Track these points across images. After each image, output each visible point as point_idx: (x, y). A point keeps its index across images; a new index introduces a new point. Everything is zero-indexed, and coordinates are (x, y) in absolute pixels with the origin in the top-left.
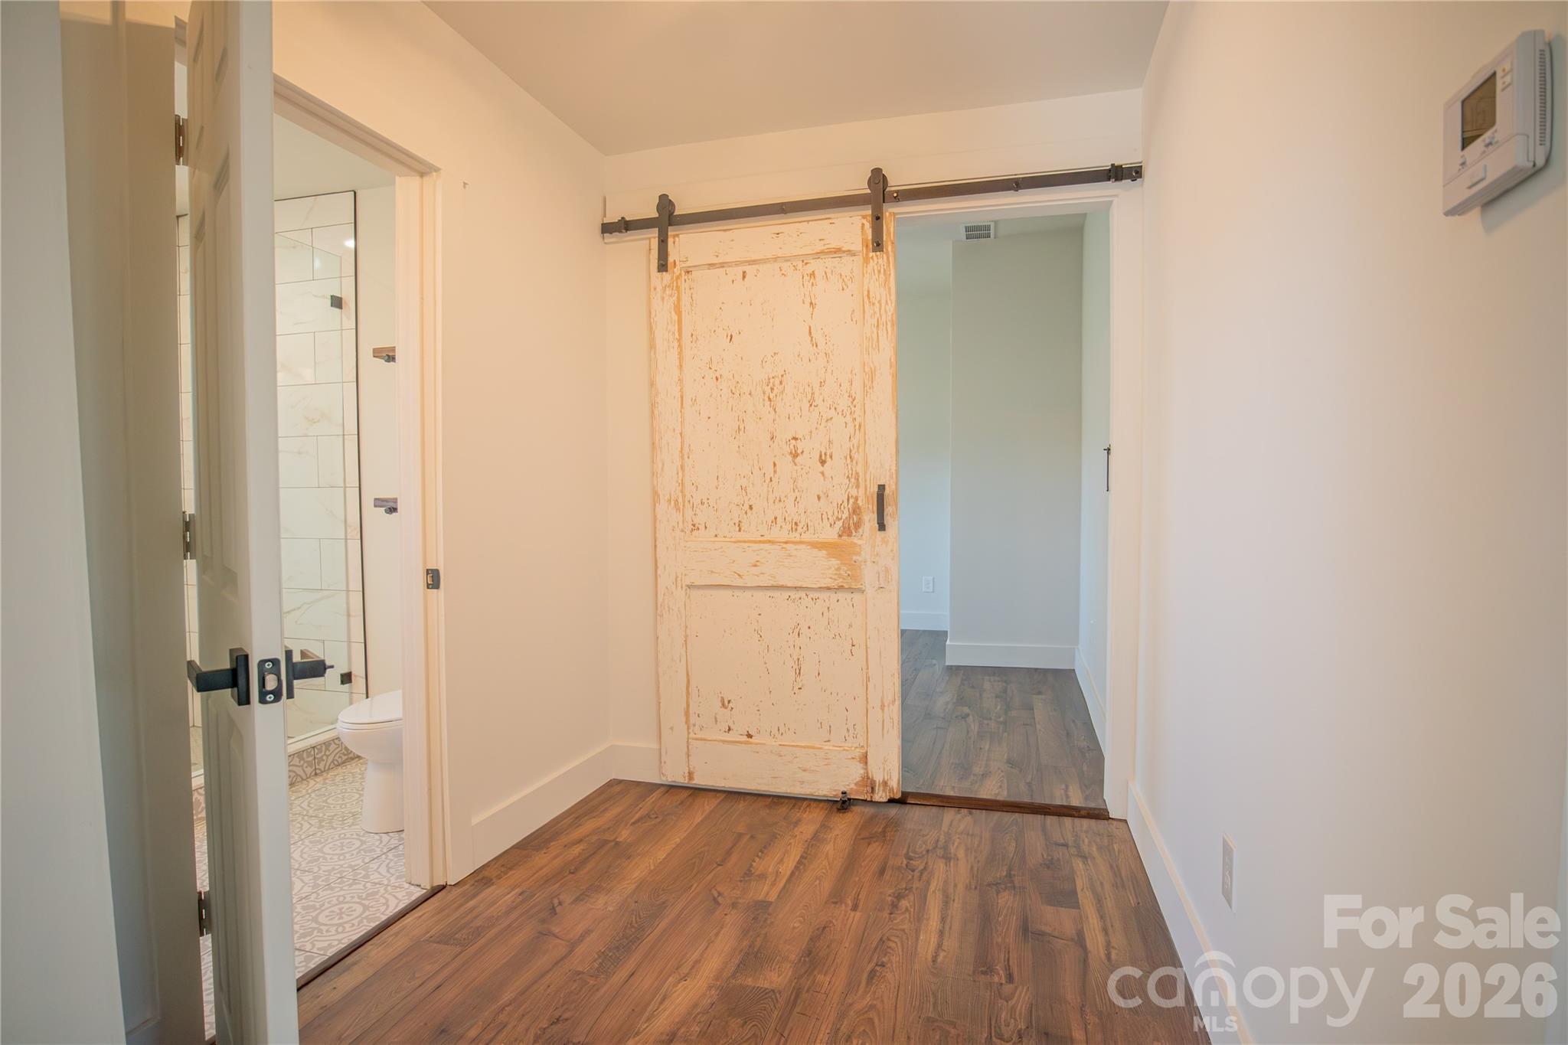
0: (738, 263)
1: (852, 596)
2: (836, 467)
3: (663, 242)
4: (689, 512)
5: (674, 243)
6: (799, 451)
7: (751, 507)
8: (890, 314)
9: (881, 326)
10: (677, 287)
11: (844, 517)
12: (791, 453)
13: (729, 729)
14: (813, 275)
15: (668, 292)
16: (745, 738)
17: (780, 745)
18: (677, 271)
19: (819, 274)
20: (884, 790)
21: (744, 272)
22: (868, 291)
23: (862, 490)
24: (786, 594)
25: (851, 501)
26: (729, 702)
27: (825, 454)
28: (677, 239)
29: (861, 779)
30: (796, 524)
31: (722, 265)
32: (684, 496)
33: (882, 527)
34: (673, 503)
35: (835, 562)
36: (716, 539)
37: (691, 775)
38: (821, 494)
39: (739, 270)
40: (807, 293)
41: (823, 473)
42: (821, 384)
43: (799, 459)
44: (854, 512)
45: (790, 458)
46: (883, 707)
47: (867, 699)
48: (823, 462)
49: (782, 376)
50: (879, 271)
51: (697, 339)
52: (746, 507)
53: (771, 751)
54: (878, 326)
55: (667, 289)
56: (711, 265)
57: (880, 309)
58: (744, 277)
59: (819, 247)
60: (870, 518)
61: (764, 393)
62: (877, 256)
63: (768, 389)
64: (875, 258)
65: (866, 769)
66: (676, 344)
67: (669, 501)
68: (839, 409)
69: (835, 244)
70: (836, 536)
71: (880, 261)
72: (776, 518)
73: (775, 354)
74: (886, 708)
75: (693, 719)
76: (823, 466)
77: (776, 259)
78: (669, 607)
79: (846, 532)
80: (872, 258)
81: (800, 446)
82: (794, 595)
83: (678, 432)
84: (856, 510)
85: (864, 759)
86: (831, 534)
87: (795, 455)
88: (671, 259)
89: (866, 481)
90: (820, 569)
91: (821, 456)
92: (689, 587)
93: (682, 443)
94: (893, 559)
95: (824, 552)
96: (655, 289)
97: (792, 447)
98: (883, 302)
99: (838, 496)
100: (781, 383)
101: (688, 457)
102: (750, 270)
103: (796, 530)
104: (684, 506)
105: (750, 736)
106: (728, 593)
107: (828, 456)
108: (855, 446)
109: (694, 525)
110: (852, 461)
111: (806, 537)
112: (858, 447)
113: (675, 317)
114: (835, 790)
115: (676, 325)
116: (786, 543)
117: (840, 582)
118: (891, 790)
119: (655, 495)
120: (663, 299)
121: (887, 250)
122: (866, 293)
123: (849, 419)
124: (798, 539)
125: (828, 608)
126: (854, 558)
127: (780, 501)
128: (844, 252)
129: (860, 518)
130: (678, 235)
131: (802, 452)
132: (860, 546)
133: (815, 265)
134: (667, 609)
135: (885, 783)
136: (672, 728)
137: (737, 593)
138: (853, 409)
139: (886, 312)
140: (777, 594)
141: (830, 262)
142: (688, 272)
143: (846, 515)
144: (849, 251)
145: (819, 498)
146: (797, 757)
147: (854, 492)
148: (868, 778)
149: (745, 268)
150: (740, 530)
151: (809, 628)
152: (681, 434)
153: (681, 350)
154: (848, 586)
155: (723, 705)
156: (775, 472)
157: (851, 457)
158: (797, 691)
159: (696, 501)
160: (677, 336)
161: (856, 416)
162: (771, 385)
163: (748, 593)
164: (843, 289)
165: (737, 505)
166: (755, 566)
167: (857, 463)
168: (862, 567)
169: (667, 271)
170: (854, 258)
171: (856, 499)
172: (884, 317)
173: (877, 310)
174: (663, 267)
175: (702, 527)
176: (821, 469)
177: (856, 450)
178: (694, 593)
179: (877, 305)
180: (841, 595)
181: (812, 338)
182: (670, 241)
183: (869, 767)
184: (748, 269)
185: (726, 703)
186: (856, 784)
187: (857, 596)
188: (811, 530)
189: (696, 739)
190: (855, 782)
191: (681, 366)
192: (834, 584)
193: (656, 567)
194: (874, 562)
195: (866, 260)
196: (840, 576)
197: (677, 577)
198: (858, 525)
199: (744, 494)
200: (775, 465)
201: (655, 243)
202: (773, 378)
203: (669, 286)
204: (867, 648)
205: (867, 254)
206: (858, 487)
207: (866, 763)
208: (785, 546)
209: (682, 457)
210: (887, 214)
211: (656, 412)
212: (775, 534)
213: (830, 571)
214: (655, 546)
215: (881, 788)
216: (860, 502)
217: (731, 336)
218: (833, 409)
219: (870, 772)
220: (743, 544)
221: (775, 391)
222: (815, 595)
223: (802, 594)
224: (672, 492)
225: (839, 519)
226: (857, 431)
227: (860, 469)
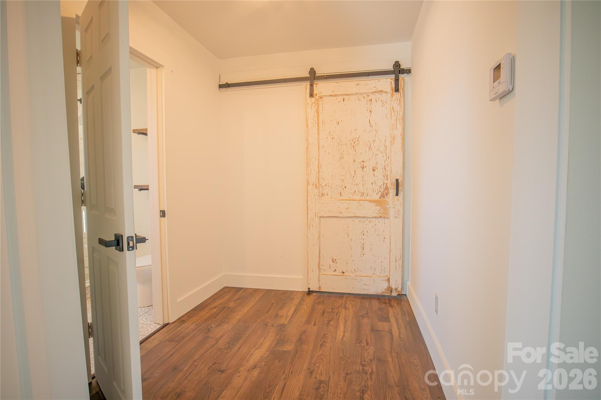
0: (341, 95)
1: (384, 220)
2: (379, 173)
3: (312, 85)
4: (321, 189)
5: (316, 86)
6: (365, 166)
7: (345, 187)
8: (401, 115)
9: (398, 120)
10: (317, 104)
11: (382, 191)
12: (362, 167)
13: (335, 270)
14: (371, 100)
15: (314, 105)
16: (341, 274)
17: (356, 276)
18: (317, 97)
19: (373, 100)
20: (396, 291)
21: (344, 98)
22: (393, 107)
23: (389, 181)
24: (359, 219)
25: (385, 185)
26: (335, 260)
27: (375, 168)
28: (317, 85)
29: (387, 288)
30: (363, 193)
31: (335, 96)
32: (319, 183)
33: (397, 194)
34: (314, 185)
35: (378, 208)
36: (331, 199)
37: (320, 287)
38: (373, 182)
39: (342, 97)
40: (369, 107)
41: (374, 175)
42: (374, 141)
43: (364, 170)
44: (386, 189)
45: (361, 169)
46: (396, 261)
47: (390, 258)
48: (374, 170)
49: (358, 138)
50: (397, 100)
51: (325, 123)
52: (344, 187)
53: (352, 278)
54: (396, 120)
55: (313, 104)
56: (331, 96)
57: (397, 114)
58: (344, 100)
59: (374, 90)
60: (392, 192)
61: (351, 144)
62: (396, 94)
63: (353, 143)
64: (396, 95)
65: (389, 284)
66: (316, 125)
67: (313, 185)
68: (381, 151)
69: (380, 89)
70: (379, 198)
71: (398, 96)
72: (355, 191)
73: (356, 129)
74: (397, 261)
75: (321, 267)
76: (374, 172)
77: (357, 94)
78: (312, 225)
79: (383, 196)
80: (395, 94)
81: (365, 164)
82: (362, 220)
83: (317, 158)
84: (387, 188)
85: (388, 280)
86: (377, 197)
87: (363, 168)
88: (315, 93)
89: (391, 177)
90: (372, 210)
91: (373, 168)
92: (320, 217)
93: (319, 162)
94: (401, 206)
95: (375, 204)
96: (308, 104)
97: (362, 164)
98: (399, 111)
99: (380, 183)
100: (358, 140)
101: (321, 168)
102: (346, 98)
103: (363, 195)
104: (319, 186)
105: (343, 273)
106: (336, 219)
107: (376, 168)
108: (387, 164)
109: (323, 194)
110: (385, 170)
111: (368, 198)
112: (388, 165)
113: (316, 115)
114: (376, 292)
115: (317, 118)
116: (360, 200)
117: (380, 215)
118: (399, 291)
119: (308, 181)
120: (311, 108)
121: (400, 92)
122: (392, 108)
123: (384, 155)
124: (364, 199)
125: (375, 225)
126: (386, 206)
127: (357, 185)
128: (384, 92)
129: (388, 191)
130: (318, 84)
131: (366, 167)
132: (388, 201)
133: (372, 97)
134: (311, 225)
135: (396, 289)
136: (313, 271)
137: (339, 219)
138: (386, 150)
139: (400, 115)
140: (355, 219)
141: (378, 96)
142: (321, 98)
143: (383, 190)
144: (386, 92)
145: (372, 184)
146: (362, 280)
147: (386, 182)
148: (390, 287)
149: (345, 97)
150: (341, 196)
151: (368, 232)
152: (318, 159)
153: (319, 127)
154: (383, 216)
155: (333, 261)
156: (355, 174)
157: (385, 169)
158: (362, 255)
159: (324, 185)
160: (317, 122)
161: (387, 153)
162: (354, 141)
163: (344, 219)
164: (383, 106)
165: (340, 186)
166: (348, 209)
167: (387, 171)
168: (389, 209)
169: (313, 97)
170: (387, 94)
171: (387, 184)
172: (399, 117)
173: (396, 114)
174: (311, 95)
175: (326, 195)
176: (373, 173)
177: (387, 166)
178: (322, 219)
179: (396, 112)
180: (380, 220)
181: (370, 124)
182: (315, 86)
183: (390, 283)
184: (346, 97)
185: (334, 260)
186: (385, 290)
187: (386, 220)
188: (369, 196)
189: (323, 274)
190: (384, 289)
191: (318, 133)
192: (378, 216)
193: (308, 210)
194: (393, 207)
195: (392, 95)
196: (380, 212)
197: (316, 213)
198: (387, 194)
199: (343, 182)
200: (355, 171)
201: (308, 86)
202: (355, 138)
203: (314, 103)
204: (390, 239)
205: (393, 93)
206: (387, 180)
207: (389, 282)
208: (359, 201)
209: (319, 168)
210: (401, 78)
211: (308, 151)
212: (355, 197)
213: (377, 211)
214: (307, 202)
215: (395, 291)
216: (388, 185)
217: (338, 123)
218: (378, 151)
219: (390, 284)
220: (342, 201)
221: (356, 144)
222: (370, 220)
223: (365, 219)
224: (314, 182)
225: (380, 192)
226: (387, 159)
227: (388, 173)
